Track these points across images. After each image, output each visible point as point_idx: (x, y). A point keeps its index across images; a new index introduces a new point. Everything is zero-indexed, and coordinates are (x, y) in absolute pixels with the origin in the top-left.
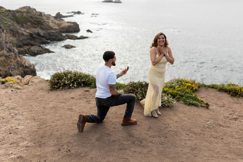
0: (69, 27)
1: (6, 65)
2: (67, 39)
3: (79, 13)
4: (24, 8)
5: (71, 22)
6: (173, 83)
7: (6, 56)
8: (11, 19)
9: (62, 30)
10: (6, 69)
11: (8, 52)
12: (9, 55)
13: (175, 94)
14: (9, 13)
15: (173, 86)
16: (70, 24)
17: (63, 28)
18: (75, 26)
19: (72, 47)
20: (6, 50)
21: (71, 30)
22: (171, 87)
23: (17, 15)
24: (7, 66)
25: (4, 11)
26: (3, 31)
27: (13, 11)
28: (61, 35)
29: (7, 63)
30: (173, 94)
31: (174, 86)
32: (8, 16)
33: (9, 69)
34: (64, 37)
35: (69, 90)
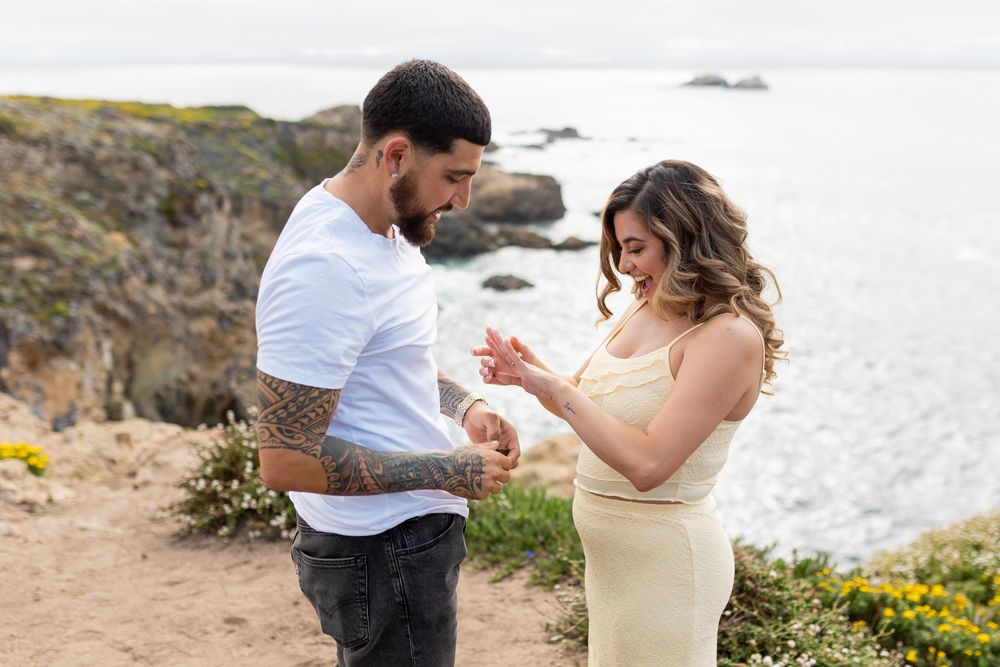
0: (519, 195)
1: (217, 353)
2: (501, 246)
3: (569, 133)
4: (337, 110)
5: (527, 176)
6: (978, 547)
7: (222, 317)
8: (275, 157)
9: (488, 210)
10: (217, 374)
11: (231, 298)
12: (236, 312)
13: (984, 654)
14: (268, 130)
15: (980, 570)
16: (522, 183)
17: (490, 200)
18: (546, 193)
19: (522, 284)
20: (223, 289)
21: (525, 207)
22: (966, 577)
23: (301, 139)
24: (223, 358)
25: (246, 124)
26: (220, 204)
27: (287, 125)
28: (480, 232)
29: (221, 345)
30: (969, 652)
31: (985, 568)
32: (260, 142)
33: (228, 372)
34: (493, 239)
35: (267, 547)
